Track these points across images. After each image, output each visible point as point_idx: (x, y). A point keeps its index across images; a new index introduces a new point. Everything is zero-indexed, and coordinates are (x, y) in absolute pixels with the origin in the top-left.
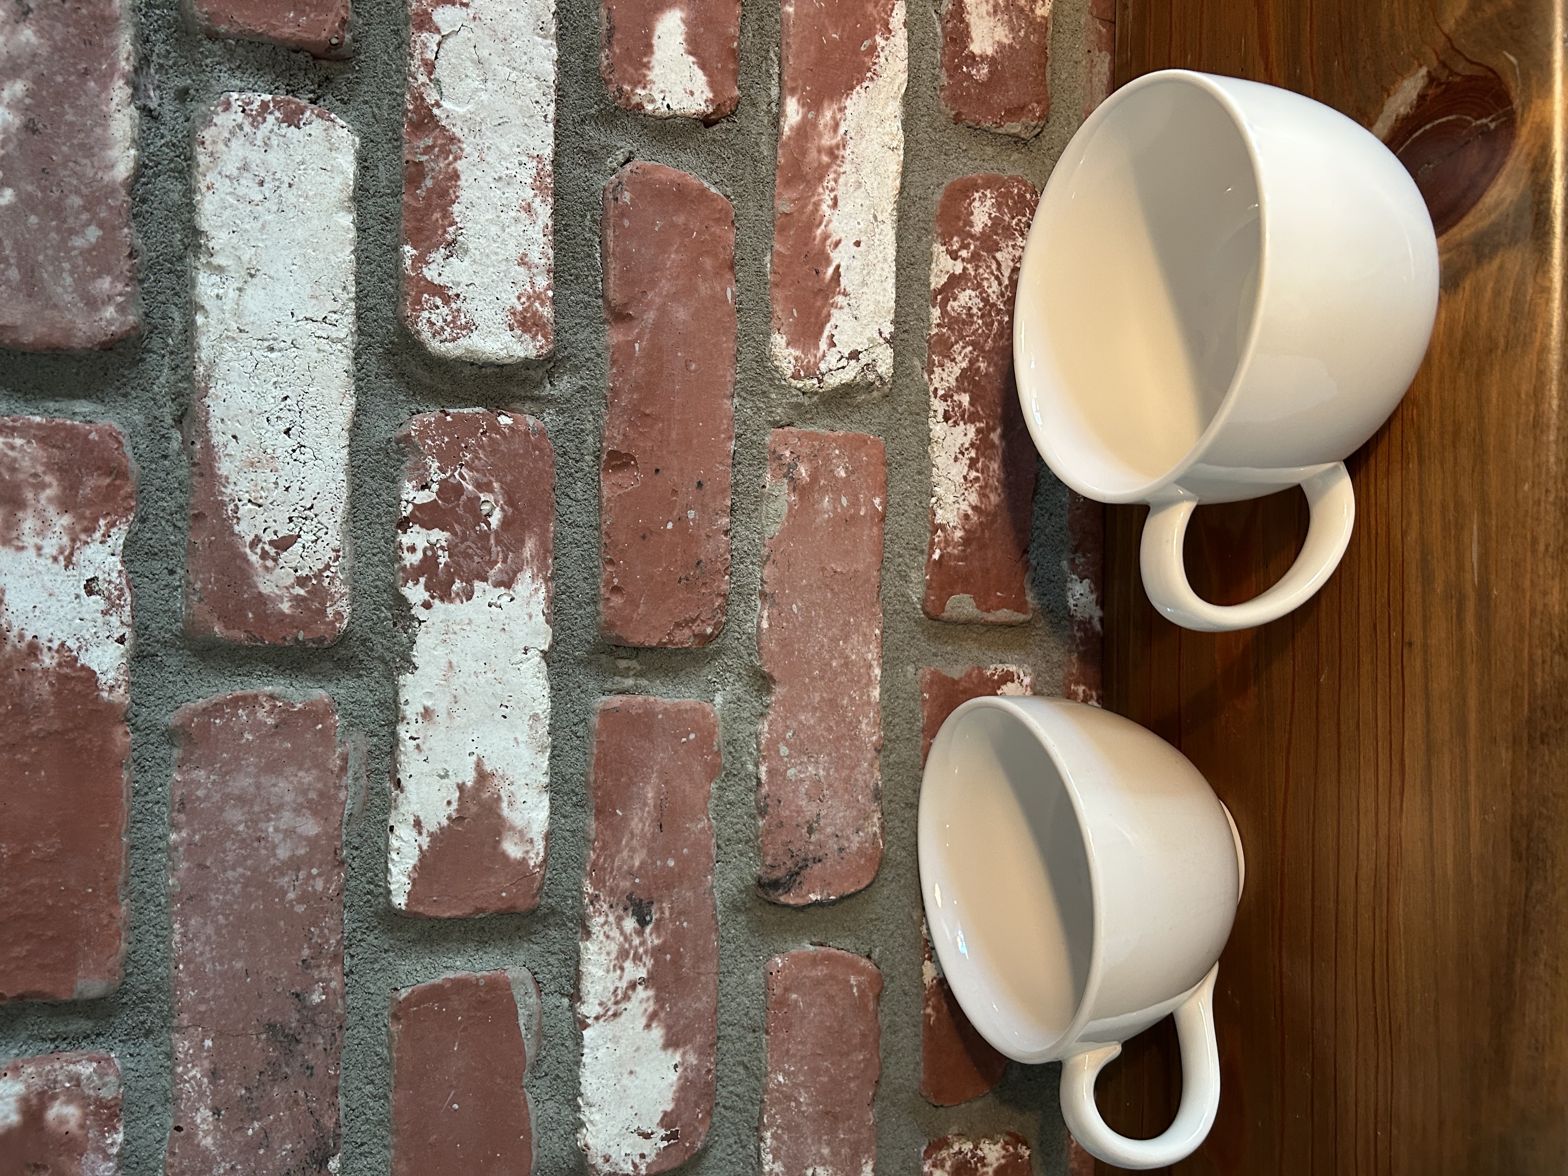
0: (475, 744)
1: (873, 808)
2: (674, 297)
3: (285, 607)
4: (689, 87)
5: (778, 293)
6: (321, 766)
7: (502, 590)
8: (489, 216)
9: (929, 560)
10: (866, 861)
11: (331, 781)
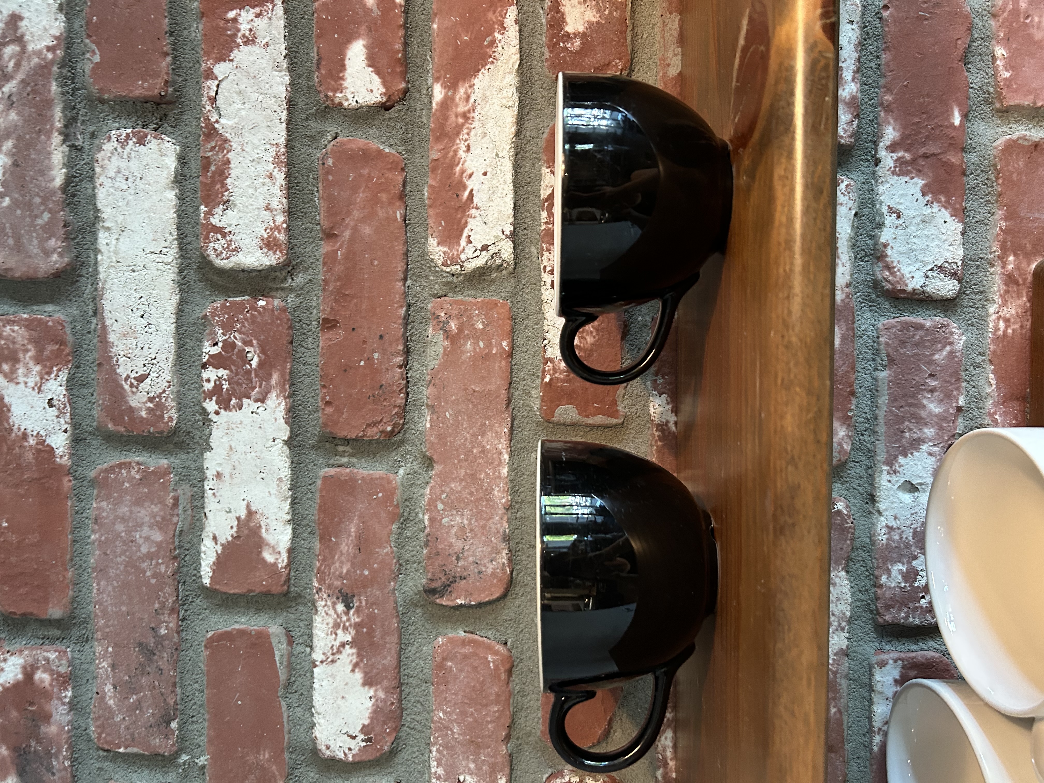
0: (245, 495)
1: (502, 546)
2: (363, 220)
3: (143, 414)
4: (370, 87)
5: (431, 212)
6: (162, 502)
7: (259, 404)
8: (247, 183)
9: (542, 382)
10: (498, 581)
11: (168, 511)
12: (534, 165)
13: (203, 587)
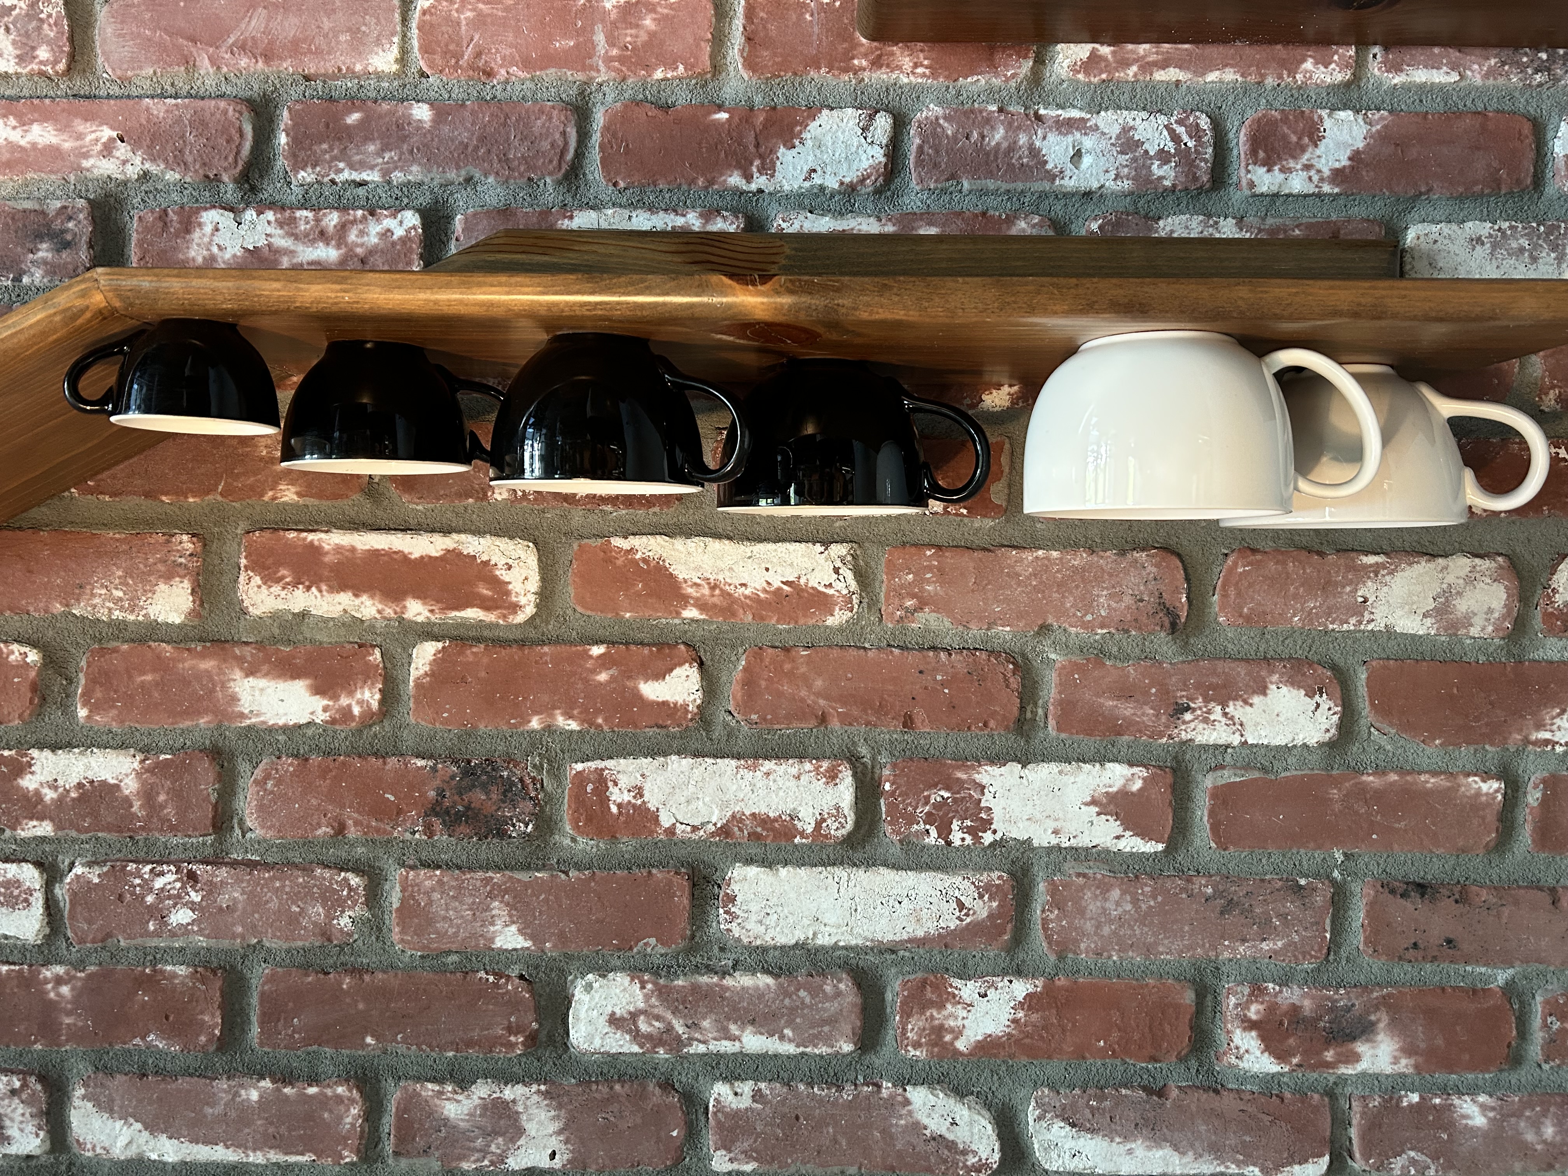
0: (1075, 807)
1: (1130, 557)
2: (809, 687)
3: (995, 904)
4: (684, 678)
5: (802, 621)
6: (1082, 888)
7: (986, 791)
8: (774, 797)
9: (969, 516)
10: (1164, 562)
11: (1090, 882)
12: (758, 523)
13: (1166, 851)
